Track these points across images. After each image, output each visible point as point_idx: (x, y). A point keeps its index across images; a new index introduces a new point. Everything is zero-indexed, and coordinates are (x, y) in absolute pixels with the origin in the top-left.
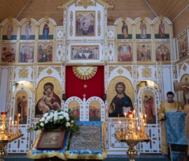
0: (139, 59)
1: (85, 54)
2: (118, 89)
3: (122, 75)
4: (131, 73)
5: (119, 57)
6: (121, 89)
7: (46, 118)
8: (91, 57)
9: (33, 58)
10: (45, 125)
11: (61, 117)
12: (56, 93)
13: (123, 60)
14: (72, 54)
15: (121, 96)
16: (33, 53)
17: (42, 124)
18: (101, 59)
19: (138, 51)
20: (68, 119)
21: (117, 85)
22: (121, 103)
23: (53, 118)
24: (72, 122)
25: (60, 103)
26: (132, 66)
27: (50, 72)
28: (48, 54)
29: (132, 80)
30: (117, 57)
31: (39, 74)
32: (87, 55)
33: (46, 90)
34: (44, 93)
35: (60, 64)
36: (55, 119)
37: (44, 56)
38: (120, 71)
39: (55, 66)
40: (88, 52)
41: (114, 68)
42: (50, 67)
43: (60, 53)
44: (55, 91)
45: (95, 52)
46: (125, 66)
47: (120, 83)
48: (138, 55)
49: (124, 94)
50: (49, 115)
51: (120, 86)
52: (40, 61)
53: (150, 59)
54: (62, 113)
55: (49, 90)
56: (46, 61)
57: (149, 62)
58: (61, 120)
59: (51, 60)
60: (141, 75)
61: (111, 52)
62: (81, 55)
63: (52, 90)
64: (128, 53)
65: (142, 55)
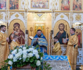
0: (74, 9)
1: (40, 5)
2: (60, 28)
3: (63, 19)
4: (69, 18)
5: (61, 7)
6: (62, 28)
7: (14, 55)
8: (43, 7)
9: (5, 6)
10: (14, 63)
11: (31, 55)
12: (21, 29)
13: (64, 10)
14: (32, 4)
15: (62, 32)
16: (5, 3)
17: (10, 63)
18: (50, 9)
19: (74, 4)
20: (38, 56)
21: (60, 25)
22: (62, 36)
23: (22, 55)
24: (42, 58)
25: (24, 36)
26: (69, 14)
27: (17, 16)
28: (16, 4)
29: (69, 22)
30: (60, 8)
31: (10, 17)
32: (41, 5)
33: (15, 28)
34: (14, 30)
35: (24, 11)
36: (25, 57)
37: (13, 5)
38: (62, 17)
39: (20, 13)
40: (42, 3)
41: (58, 14)
42: (17, 13)
43: (23, 3)
44: (21, 28)
45: (46, 3)
46: (65, 13)
47: (62, 24)
48: (74, 6)
49: (64, 31)
50: (18, 52)
51: (61, 26)
52: (10, 9)
53: (81, 9)
54: (30, 49)
55: (17, 27)
56: (15, 9)
57: (80, 11)
58: (31, 58)
59: (17, 8)
60: (74, 19)
61: (56, 4)
62: (37, 5)
63: (19, 27)
64: (67, 5)
65: (76, 7)
